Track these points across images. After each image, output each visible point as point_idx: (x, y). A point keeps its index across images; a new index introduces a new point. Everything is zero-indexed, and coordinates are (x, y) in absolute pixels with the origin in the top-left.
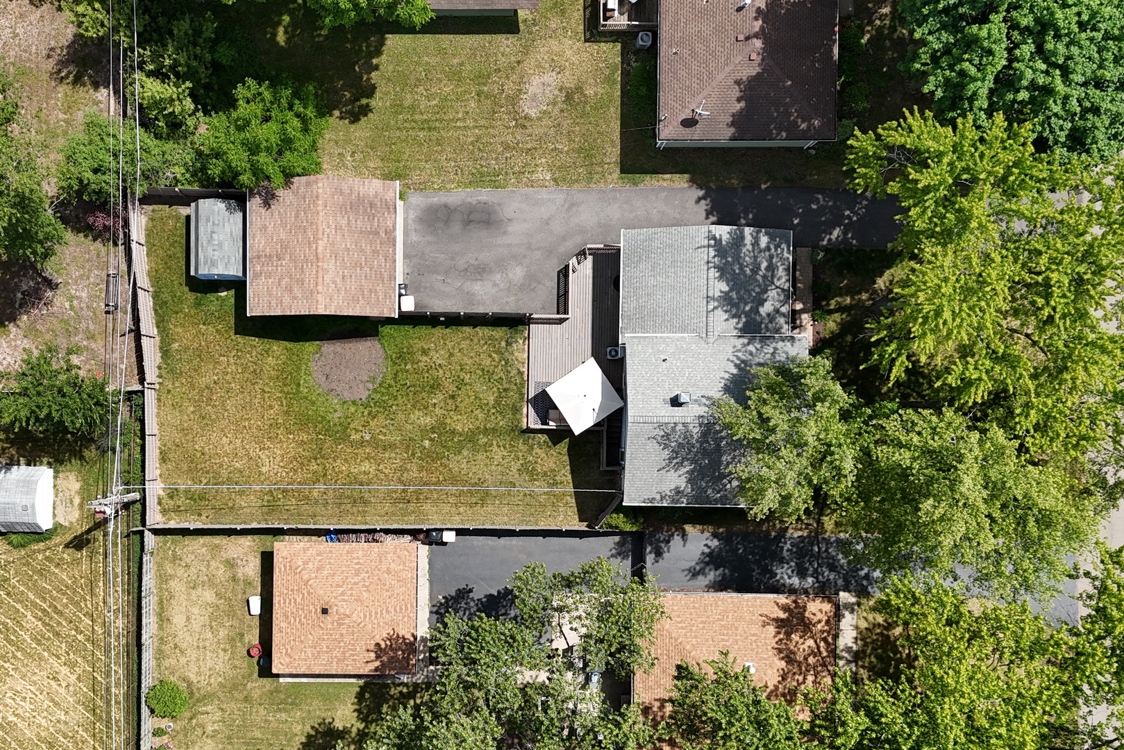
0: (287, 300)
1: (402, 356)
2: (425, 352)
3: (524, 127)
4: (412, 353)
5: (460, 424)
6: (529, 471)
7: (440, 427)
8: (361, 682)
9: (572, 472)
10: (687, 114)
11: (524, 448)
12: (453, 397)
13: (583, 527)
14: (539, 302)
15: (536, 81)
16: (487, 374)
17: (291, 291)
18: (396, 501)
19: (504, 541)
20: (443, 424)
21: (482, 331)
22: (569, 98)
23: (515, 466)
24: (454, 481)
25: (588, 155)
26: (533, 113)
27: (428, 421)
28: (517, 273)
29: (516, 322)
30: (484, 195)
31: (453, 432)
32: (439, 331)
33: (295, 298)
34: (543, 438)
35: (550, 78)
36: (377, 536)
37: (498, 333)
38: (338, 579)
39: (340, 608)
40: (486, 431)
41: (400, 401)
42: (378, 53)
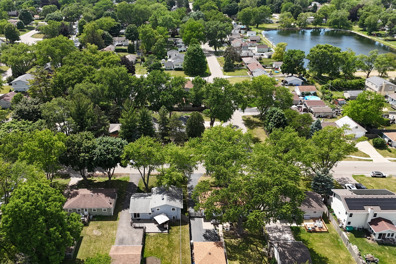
0: (136, 262)
1: (151, 253)
2: (150, 249)
3: (104, 235)
4: (150, 252)
5: (167, 243)
6: (177, 232)
7: (168, 247)
8: (228, 260)
9: (177, 226)
10: (109, 204)
11: (172, 233)
12: (161, 244)
13: (188, 224)
14: (141, 231)
15: (94, 233)
16: (156, 239)
17: (135, 261)
18: (185, 253)
19: (192, 236)
20: (167, 246)
21: (146, 240)
22: (99, 228)
23: (176, 234)
24: (179, 244)
25: (112, 225)
26: (101, 233)
27: (166, 249)
28: (135, 235)
29: (145, 235)
30: (117, 241)
31: (169, 244)
32: (146, 247)
33: (136, 260)
34: (170, 230)
35: (94, 231)
36: (193, 253)
37: (147, 237)
38: (202, 253)
39: (208, 251)
40: (169, 239)
41: (161, 254)
42: (80, 259)
